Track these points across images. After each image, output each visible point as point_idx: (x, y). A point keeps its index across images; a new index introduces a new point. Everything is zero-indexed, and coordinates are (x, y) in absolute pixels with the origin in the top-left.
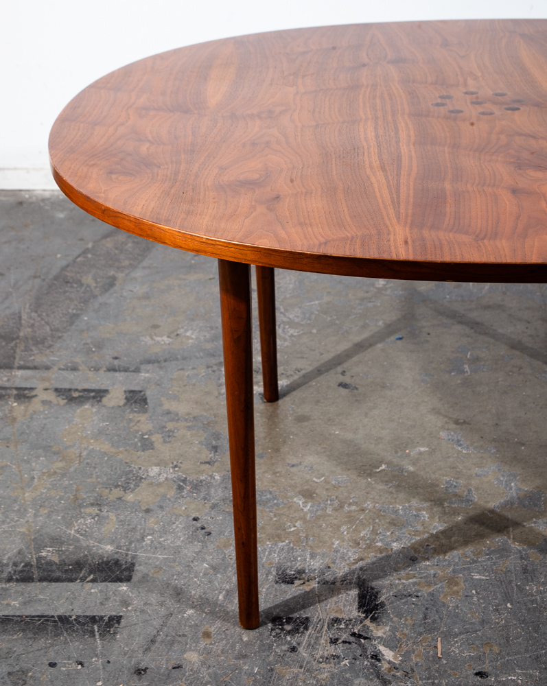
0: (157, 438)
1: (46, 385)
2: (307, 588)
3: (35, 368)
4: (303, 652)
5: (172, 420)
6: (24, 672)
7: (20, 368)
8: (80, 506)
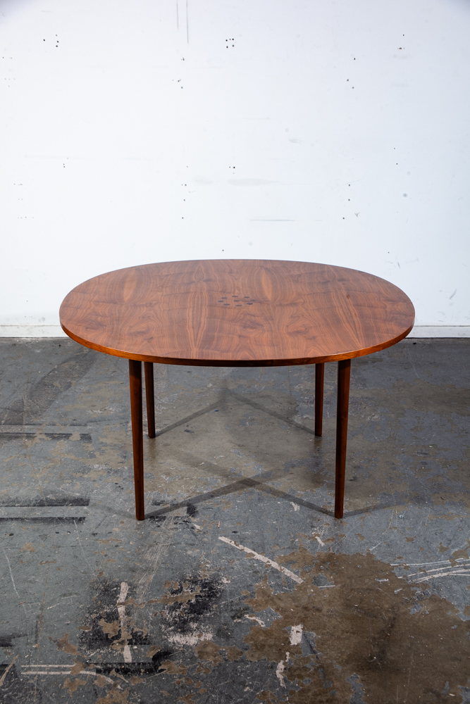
0: (97, 454)
1: (41, 432)
2: (165, 507)
3: (34, 425)
4: (163, 527)
5: (104, 446)
6: (46, 535)
7: (26, 425)
8: (63, 480)
